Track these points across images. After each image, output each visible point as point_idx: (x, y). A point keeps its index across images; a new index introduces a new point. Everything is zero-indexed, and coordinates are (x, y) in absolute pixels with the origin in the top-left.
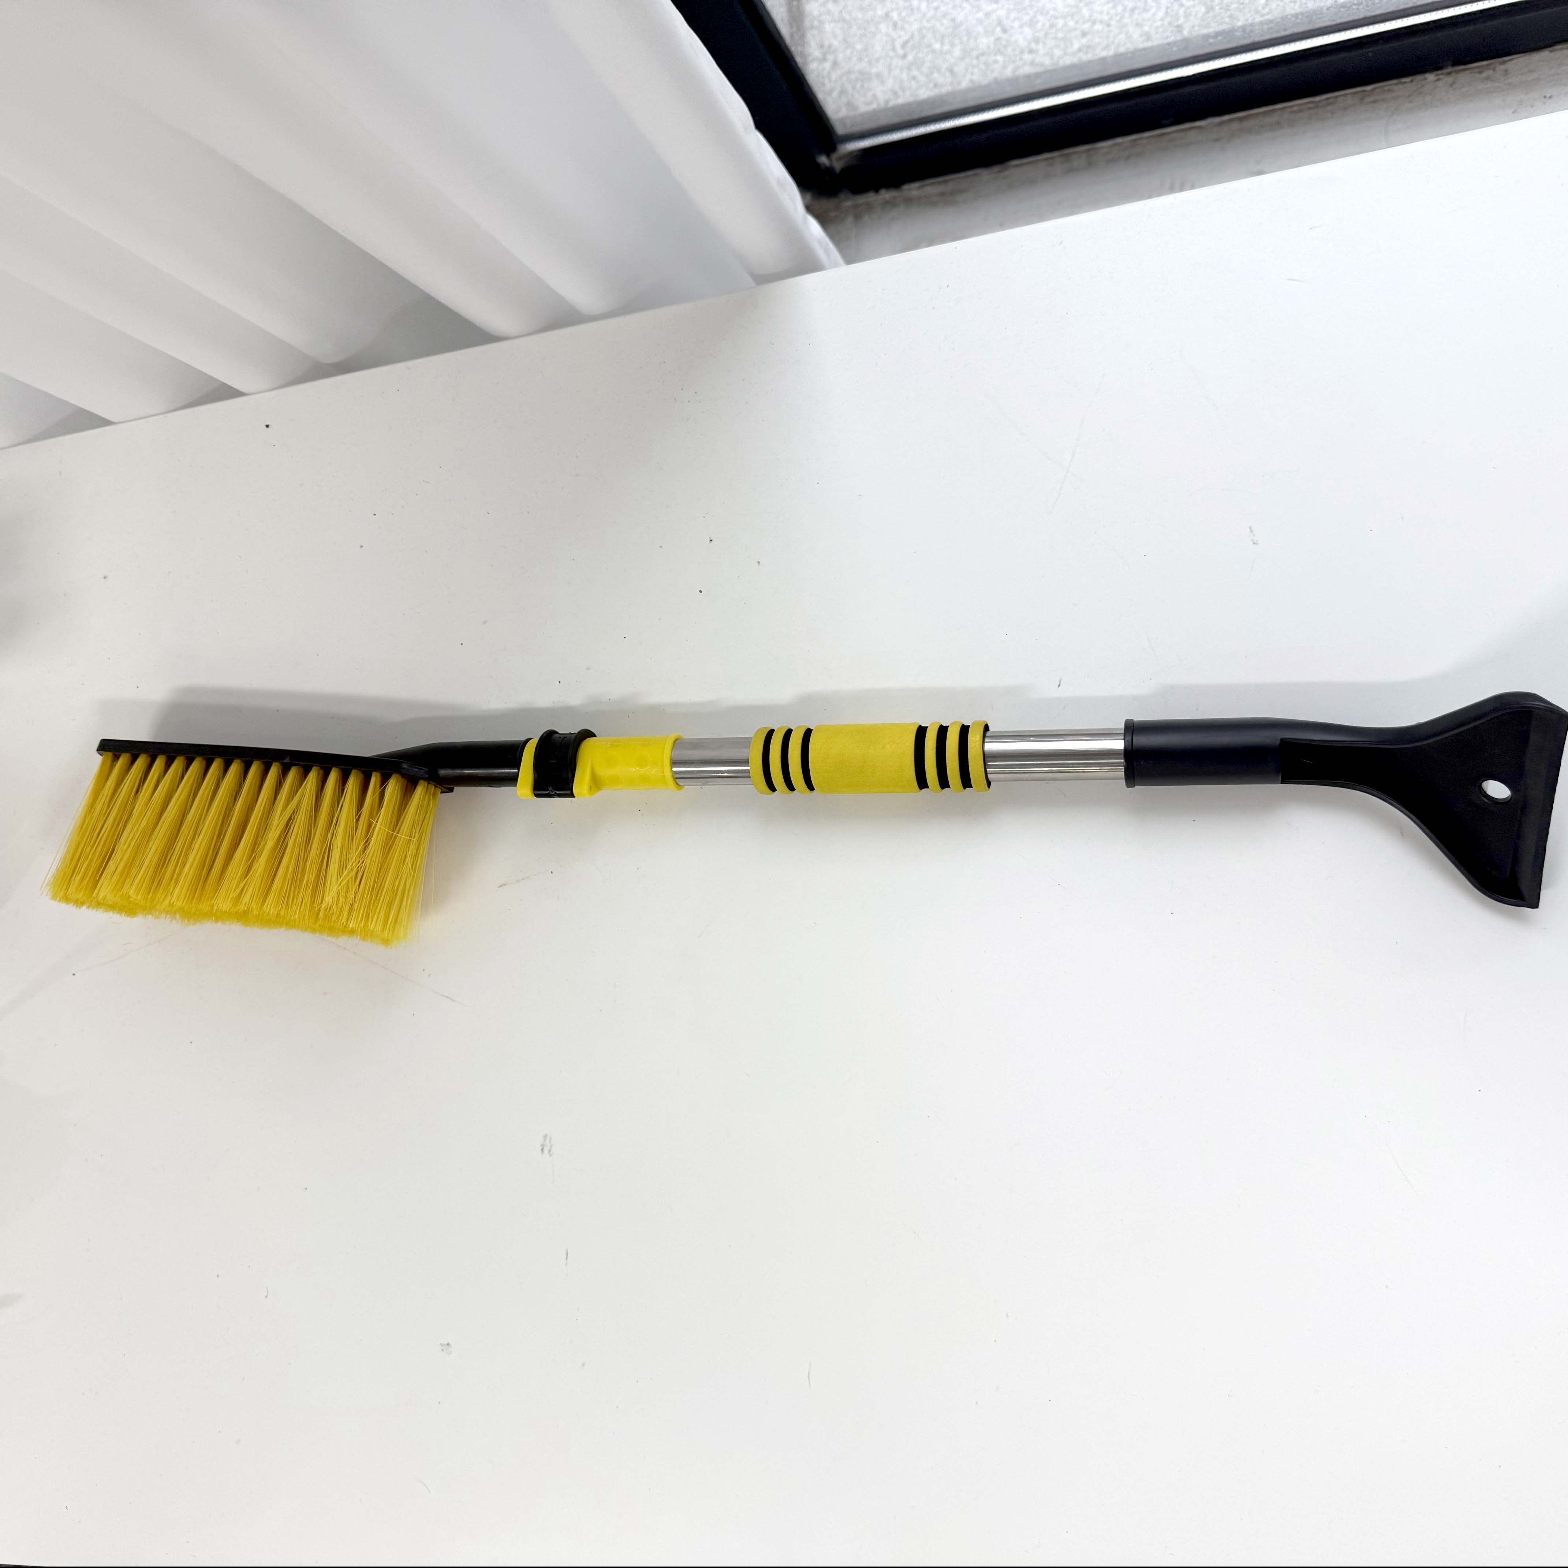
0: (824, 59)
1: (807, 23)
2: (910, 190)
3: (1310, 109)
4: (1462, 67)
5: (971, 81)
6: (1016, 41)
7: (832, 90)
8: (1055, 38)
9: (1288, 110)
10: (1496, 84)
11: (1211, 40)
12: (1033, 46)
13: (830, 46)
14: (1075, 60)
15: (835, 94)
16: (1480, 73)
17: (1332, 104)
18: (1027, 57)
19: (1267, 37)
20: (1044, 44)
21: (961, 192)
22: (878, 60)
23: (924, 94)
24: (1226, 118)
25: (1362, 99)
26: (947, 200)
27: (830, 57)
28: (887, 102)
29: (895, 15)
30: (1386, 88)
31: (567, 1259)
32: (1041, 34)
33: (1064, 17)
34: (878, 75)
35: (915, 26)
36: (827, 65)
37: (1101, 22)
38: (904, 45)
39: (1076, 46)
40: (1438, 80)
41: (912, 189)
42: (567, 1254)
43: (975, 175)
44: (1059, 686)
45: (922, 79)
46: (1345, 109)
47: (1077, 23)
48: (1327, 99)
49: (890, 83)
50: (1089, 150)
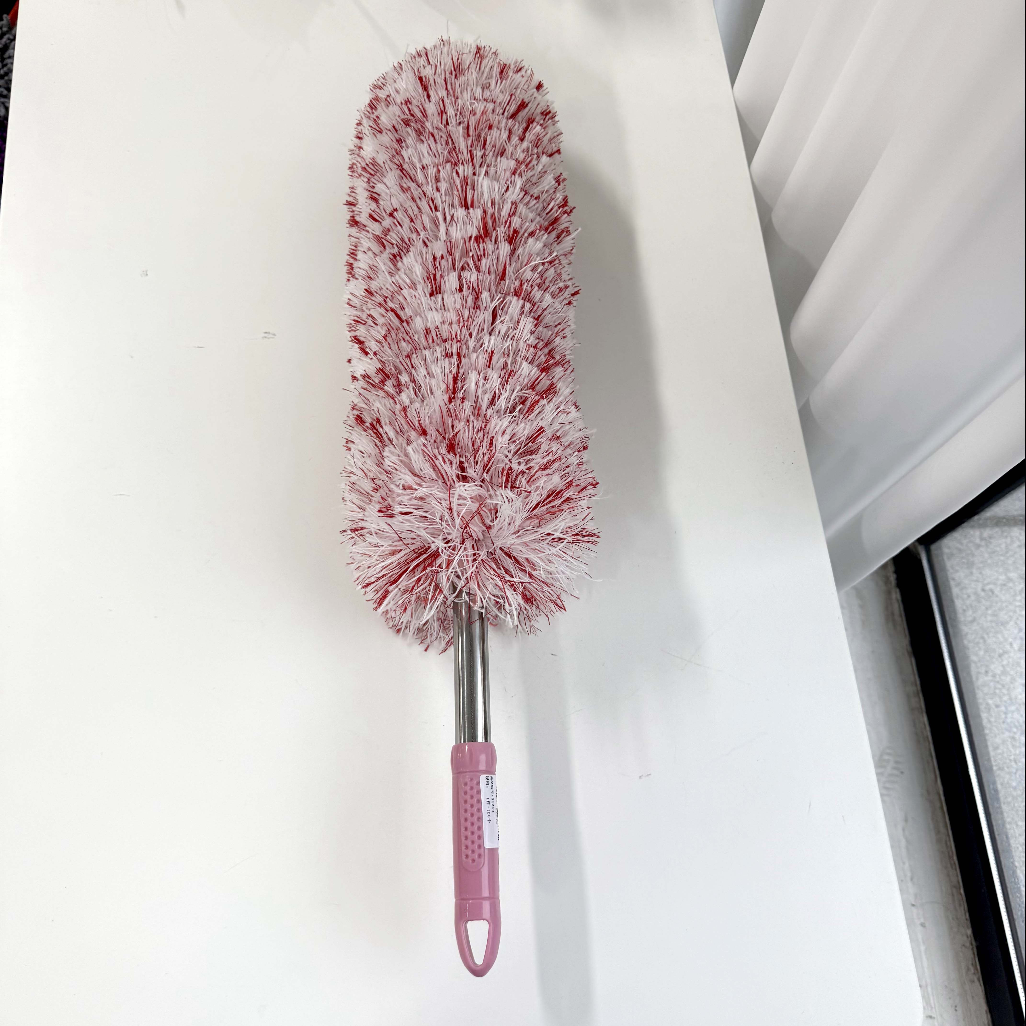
0: (982, 539)
1: (1006, 528)
2: (896, 593)
3: (949, 853)
4: (976, 953)
5: (967, 634)
6: (993, 663)
7: (962, 544)
8: (995, 688)
9: (948, 839)
10: (964, 975)
11: (991, 786)
12: (990, 674)
13: (990, 543)
14: (980, 701)
15: (958, 545)
16: (972, 964)
17: (952, 868)
18: (983, 670)
19: (994, 823)
20: (991, 681)
21: (895, 626)
22: (981, 573)
23: (958, 603)
24: (943, 798)
25: (955, 887)
26: (889, 617)
27: (983, 543)
28: (954, 579)
29: (1011, 585)
30: (962, 902)
31: (198, 347)
32: (998, 679)
33: (1009, 694)
34: (972, 573)
35: (1003, 598)
36: (978, 541)
37: (1006, 717)
38: (992, 591)
39: (990, 702)
40: (968, 937)
41: (896, 595)
42: (201, 348)
43: (906, 636)
44: (552, 654)
45: (968, 602)
46: (948, 876)
47: (1005, 702)
48: (955, 863)
49: (966, 581)
50: (921, 709)
